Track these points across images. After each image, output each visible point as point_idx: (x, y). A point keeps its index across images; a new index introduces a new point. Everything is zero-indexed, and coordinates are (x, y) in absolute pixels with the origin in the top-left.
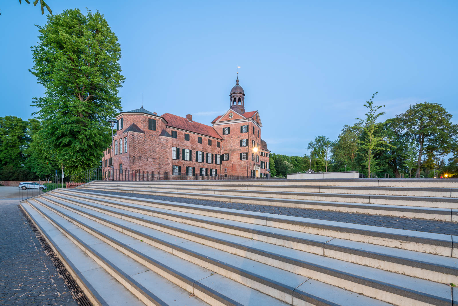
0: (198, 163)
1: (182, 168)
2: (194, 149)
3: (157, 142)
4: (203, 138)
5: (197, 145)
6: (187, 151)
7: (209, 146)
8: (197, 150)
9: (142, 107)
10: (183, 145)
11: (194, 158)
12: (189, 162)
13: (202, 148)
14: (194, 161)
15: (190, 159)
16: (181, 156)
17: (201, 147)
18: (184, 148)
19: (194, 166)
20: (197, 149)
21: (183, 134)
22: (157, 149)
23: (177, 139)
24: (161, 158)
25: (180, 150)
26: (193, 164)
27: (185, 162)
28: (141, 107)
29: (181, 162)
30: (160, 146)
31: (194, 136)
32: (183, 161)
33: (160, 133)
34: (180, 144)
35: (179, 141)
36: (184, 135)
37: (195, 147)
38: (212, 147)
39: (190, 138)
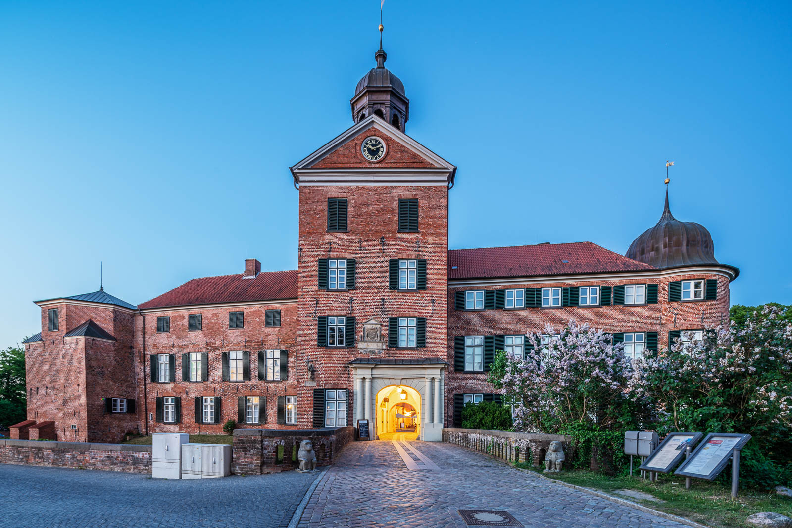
0: (233, 384)
1: (184, 403)
2: (216, 349)
3: (61, 353)
4: (245, 311)
5: (227, 335)
6: (196, 357)
7: (269, 330)
8: (225, 350)
9: (102, 289)
10: (184, 343)
11: (216, 373)
12: (201, 384)
13: (242, 340)
14: (219, 379)
15: (206, 375)
16: (179, 372)
17: (239, 339)
18: (185, 352)
19: (220, 393)
20: (228, 346)
21: (184, 318)
22: (61, 368)
23: (170, 334)
24: (68, 385)
25: (177, 358)
26: (215, 390)
27: (192, 386)
28: (100, 288)
29: (180, 388)
30: (65, 360)
31: (215, 315)
32: (185, 385)
33: (65, 332)
34: (176, 344)
35: (174, 338)
36: (187, 319)
37: (218, 343)
38: (284, 331)
39: (205, 322)
